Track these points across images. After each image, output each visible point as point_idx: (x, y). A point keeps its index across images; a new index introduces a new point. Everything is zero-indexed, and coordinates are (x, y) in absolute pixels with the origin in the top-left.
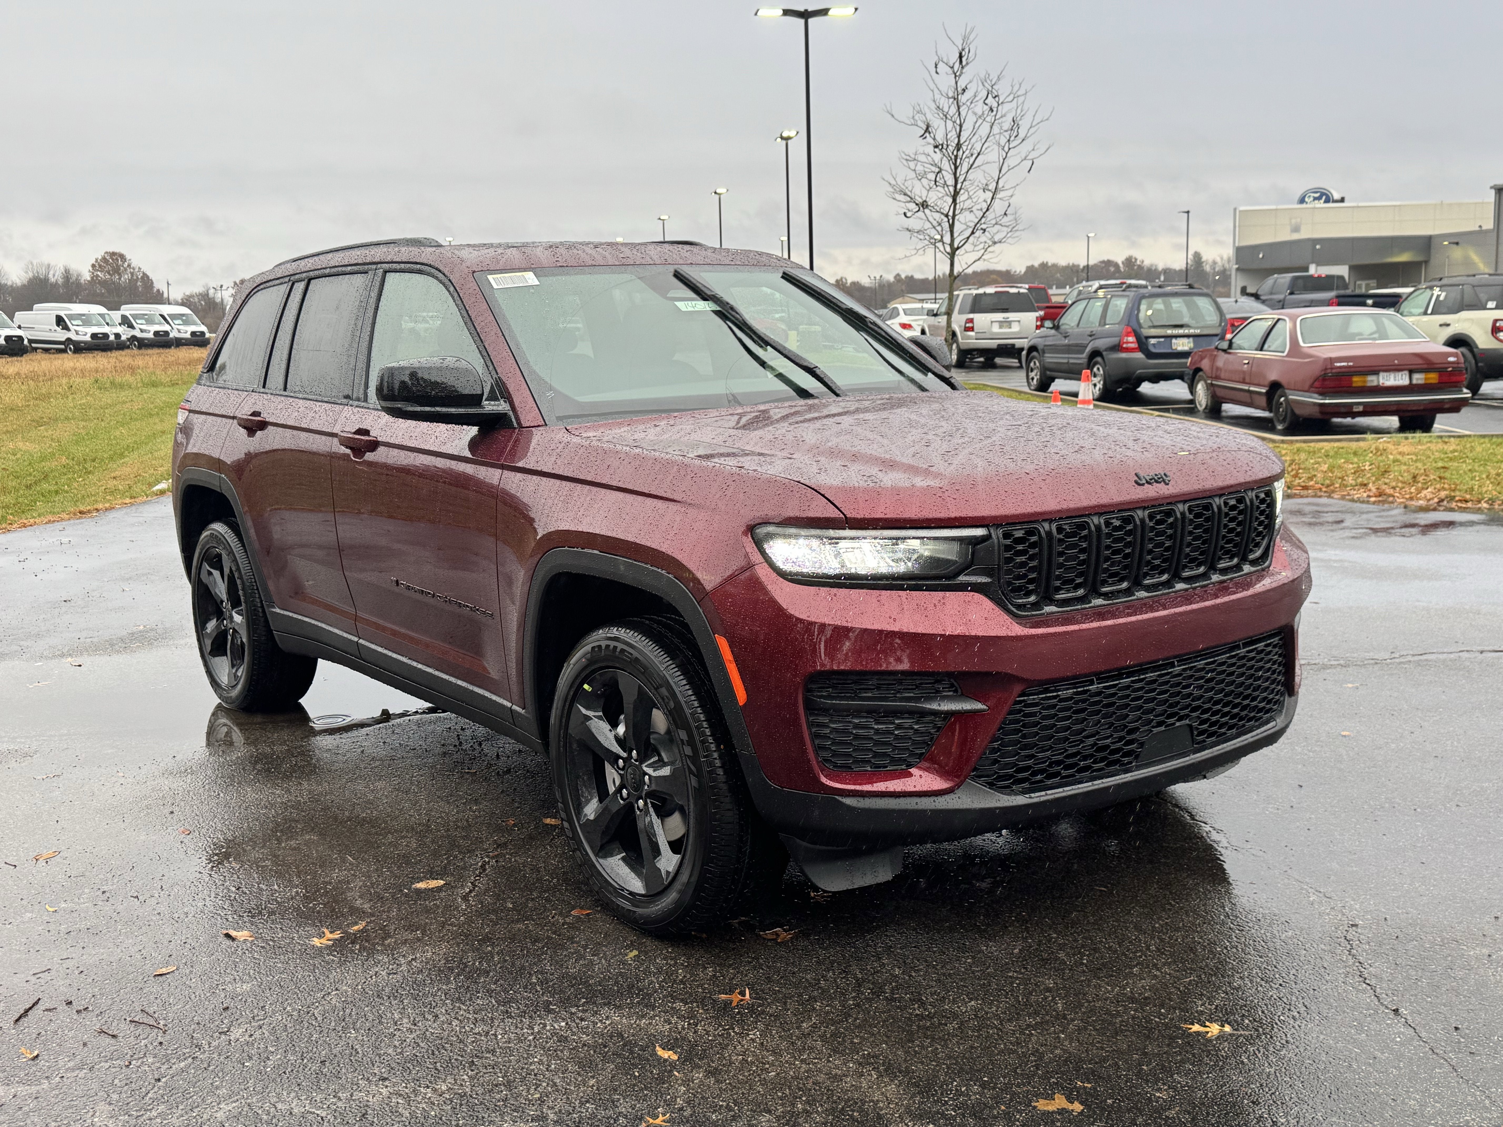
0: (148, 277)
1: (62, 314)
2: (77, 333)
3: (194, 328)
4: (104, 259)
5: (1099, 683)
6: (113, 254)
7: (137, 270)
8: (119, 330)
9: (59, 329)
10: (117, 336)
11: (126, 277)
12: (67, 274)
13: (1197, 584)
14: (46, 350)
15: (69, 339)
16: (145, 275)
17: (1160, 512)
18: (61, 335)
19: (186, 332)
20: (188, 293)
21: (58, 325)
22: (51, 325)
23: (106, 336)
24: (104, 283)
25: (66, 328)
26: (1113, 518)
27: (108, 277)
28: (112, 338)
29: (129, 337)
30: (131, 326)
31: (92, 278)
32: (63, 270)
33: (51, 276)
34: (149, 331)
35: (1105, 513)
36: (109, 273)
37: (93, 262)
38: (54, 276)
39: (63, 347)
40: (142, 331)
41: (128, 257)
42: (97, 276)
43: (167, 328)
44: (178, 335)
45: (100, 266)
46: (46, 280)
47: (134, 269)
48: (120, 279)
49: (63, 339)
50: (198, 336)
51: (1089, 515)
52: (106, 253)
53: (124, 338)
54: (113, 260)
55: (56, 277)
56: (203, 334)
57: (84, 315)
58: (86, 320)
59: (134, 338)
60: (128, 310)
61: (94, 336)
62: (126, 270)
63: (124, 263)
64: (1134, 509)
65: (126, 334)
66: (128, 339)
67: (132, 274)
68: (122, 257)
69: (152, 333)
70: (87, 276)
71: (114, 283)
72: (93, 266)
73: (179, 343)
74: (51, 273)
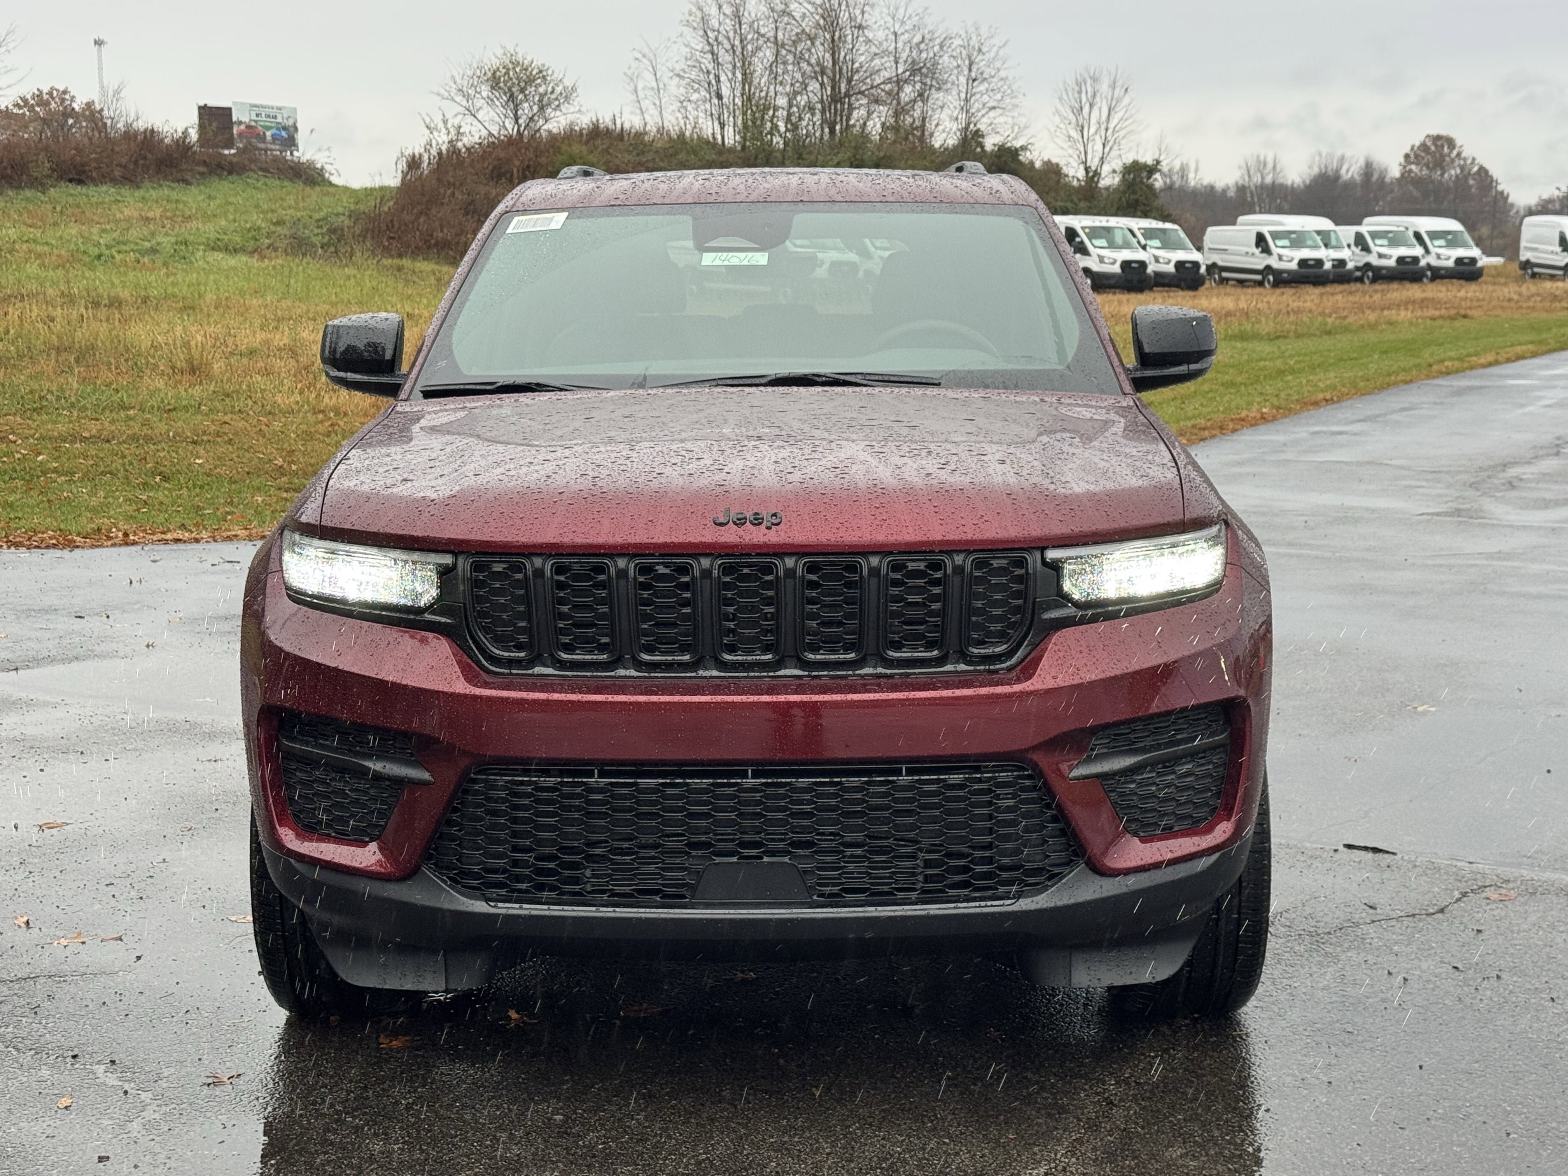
0: (1486, 172)
1: (1265, 230)
2: (1280, 258)
3: (1461, 252)
4: (1424, 146)
5: (599, 777)
6: (1437, 138)
7: (1469, 162)
8: (1344, 254)
9: (1257, 251)
10: (1341, 263)
11: (1454, 172)
12: (1368, 169)
13: (825, 673)
14: (1241, 282)
15: (1268, 268)
16: (1482, 169)
17: (749, 565)
18: (1259, 261)
19: (1448, 258)
20: (1545, 196)
21: (1257, 245)
22: (1250, 246)
23: (1319, 262)
24: (1417, 182)
25: (1267, 250)
26: (658, 564)
27: (1425, 172)
28: (1328, 266)
29: (1360, 264)
30: (1366, 249)
31: (1402, 175)
32: (1361, 162)
33: (1343, 172)
34: (1390, 257)
35: (640, 555)
36: (1428, 167)
37: (1407, 150)
38: (1348, 171)
39: (1259, 277)
40: (1380, 256)
41: (1458, 143)
42: (1411, 171)
43: (1418, 251)
44: (1434, 262)
45: (1416, 156)
46: (1337, 177)
47: (1465, 159)
48: (1442, 175)
49: (1261, 267)
50: (1465, 264)
51: (611, 556)
52: (1428, 136)
53: (1350, 265)
54: (1436, 146)
55: (1350, 174)
56: (1473, 261)
57: (1294, 232)
58: (1297, 239)
59: (1368, 266)
60: (1370, 225)
61: (1303, 263)
62: (1453, 161)
63: (1451, 151)
64: (696, 556)
65: (1352, 258)
66: (1357, 269)
67: (1462, 168)
68: (1451, 142)
69: (1394, 259)
70: (1395, 172)
71: (1433, 182)
72: (1407, 156)
73: (1438, 274)
74: (1345, 168)
